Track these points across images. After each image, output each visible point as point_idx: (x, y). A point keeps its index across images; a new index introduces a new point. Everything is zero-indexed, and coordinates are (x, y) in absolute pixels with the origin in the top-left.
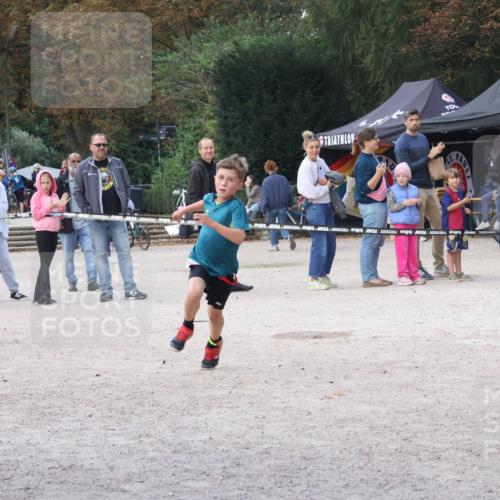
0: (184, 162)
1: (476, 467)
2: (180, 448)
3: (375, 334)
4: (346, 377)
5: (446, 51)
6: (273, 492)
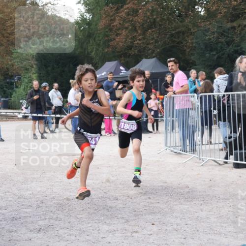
0: (24, 90)
1: (130, 203)
2: (21, 197)
5: (122, 51)
6: (55, 212)
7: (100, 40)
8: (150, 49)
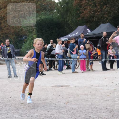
3: (75, 86)
4: (70, 97)
5: (87, 19)
7: (74, 13)
8: (105, 18)
